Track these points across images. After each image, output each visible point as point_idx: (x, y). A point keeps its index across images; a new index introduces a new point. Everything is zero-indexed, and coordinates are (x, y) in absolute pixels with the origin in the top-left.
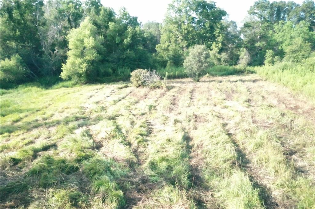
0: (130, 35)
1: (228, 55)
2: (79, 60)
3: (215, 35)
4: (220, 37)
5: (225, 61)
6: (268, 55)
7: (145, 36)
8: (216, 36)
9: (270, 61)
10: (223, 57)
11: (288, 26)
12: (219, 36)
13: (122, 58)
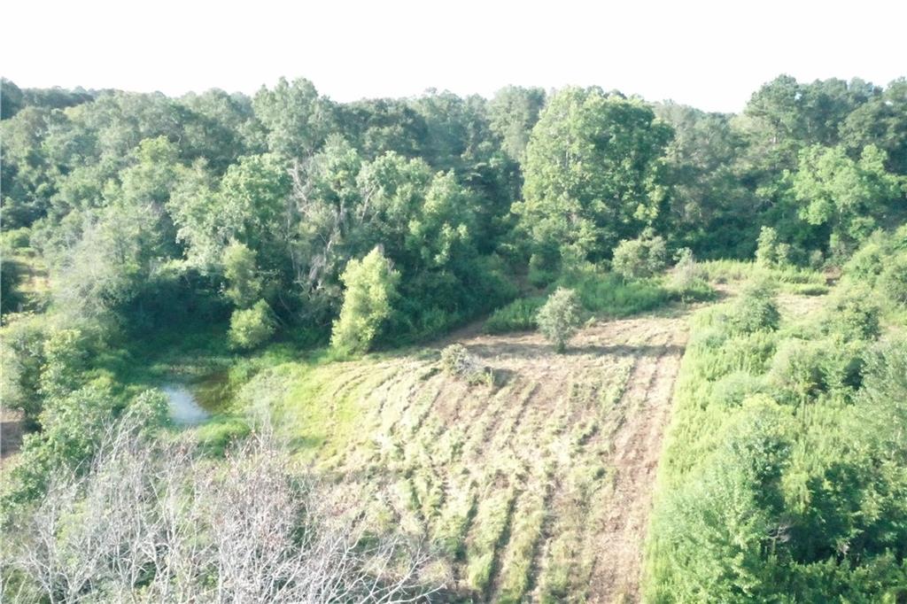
0: (447, 245)
1: (665, 242)
2: (361, 322)
3: (645, 186)
4: (656, 193)
5: (657, 255)
6: (765, 240)
7: (492, 166)
8: (647, 189)
9: (767, 253)
10: (654, 248)
11: (828, 162)
12: (653, 189)
13: (431, 288)
